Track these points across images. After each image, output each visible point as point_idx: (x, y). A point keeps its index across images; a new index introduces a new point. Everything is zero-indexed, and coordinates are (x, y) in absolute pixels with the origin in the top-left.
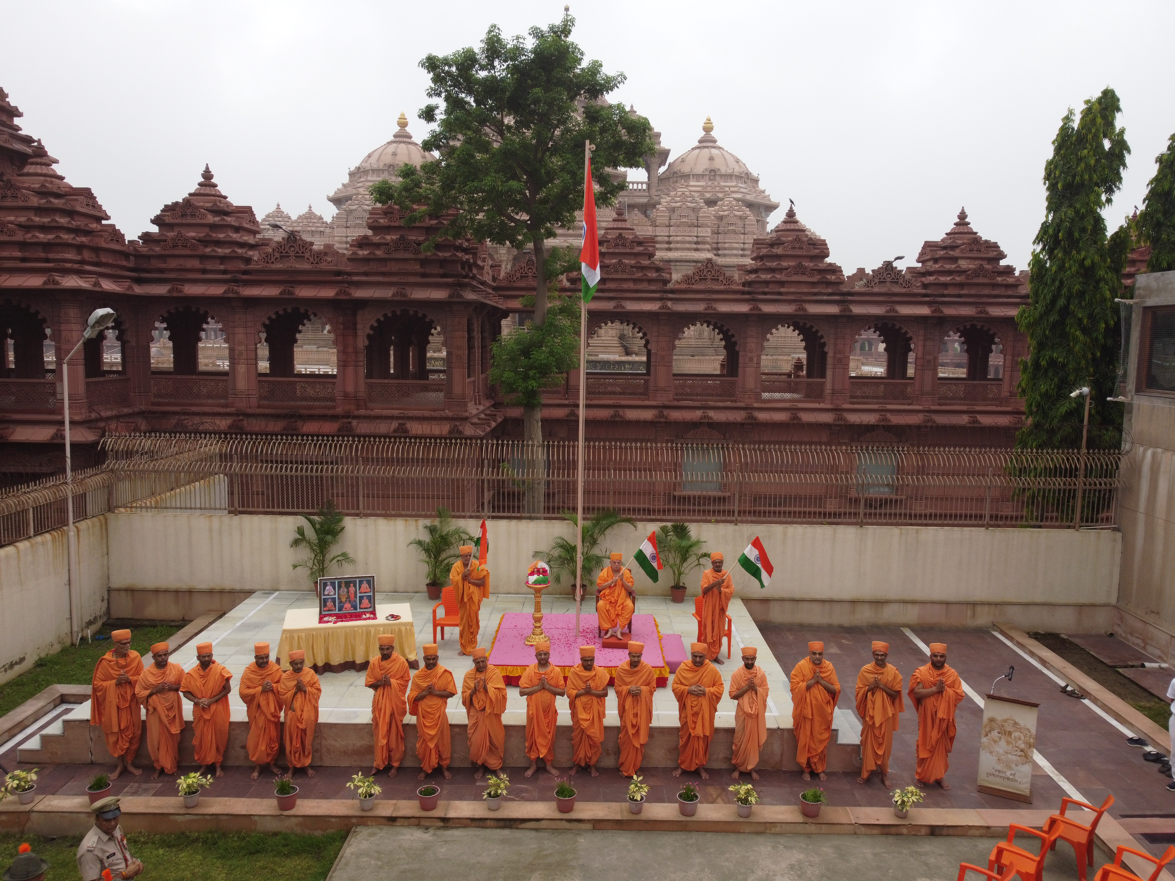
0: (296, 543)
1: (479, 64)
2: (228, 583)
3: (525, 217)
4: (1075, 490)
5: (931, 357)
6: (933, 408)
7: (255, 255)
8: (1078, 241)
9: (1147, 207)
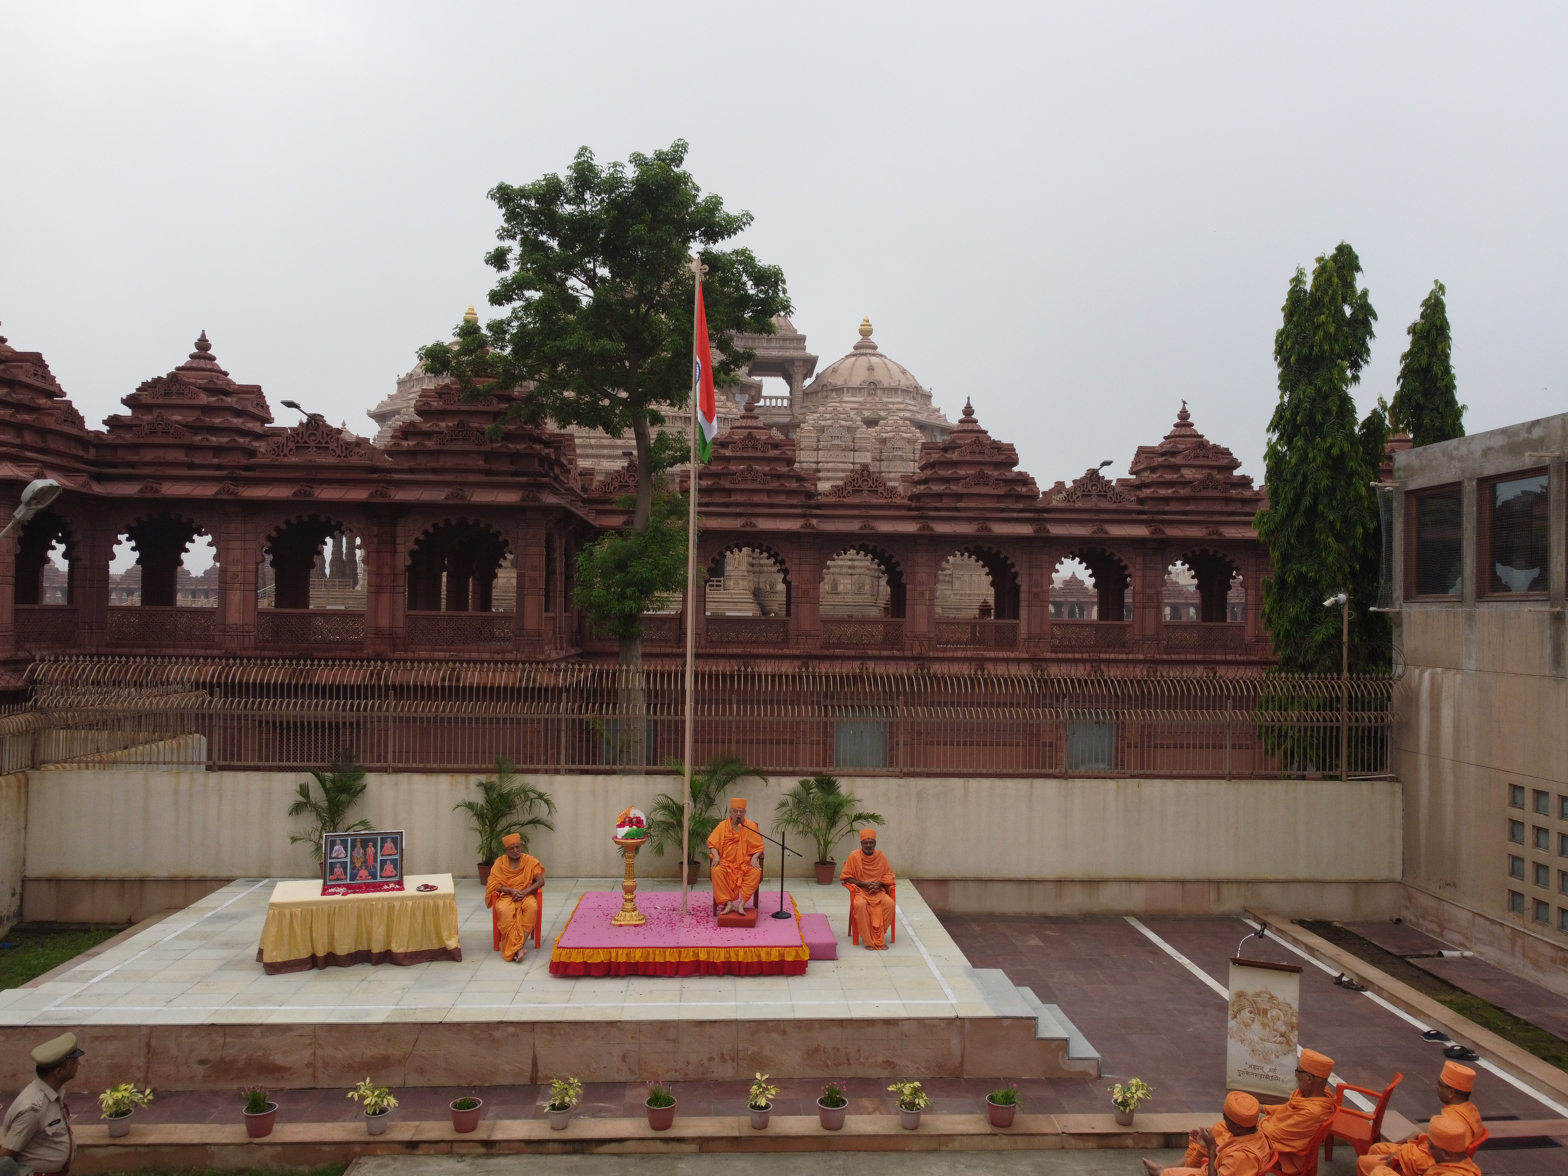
0: (297, 809)
1: (565, 196)
2: (197, 870)
3: (623, 395)
4: (1338, 728)
5: (1153, 591)
6: (1157, 657)
7: (260, 446)
8: (1322, 426)
9: (1402, 387)
